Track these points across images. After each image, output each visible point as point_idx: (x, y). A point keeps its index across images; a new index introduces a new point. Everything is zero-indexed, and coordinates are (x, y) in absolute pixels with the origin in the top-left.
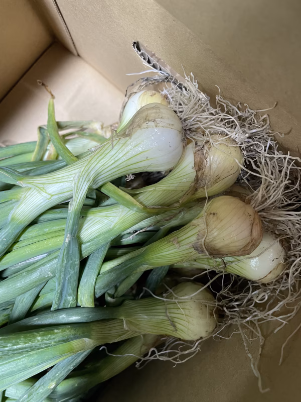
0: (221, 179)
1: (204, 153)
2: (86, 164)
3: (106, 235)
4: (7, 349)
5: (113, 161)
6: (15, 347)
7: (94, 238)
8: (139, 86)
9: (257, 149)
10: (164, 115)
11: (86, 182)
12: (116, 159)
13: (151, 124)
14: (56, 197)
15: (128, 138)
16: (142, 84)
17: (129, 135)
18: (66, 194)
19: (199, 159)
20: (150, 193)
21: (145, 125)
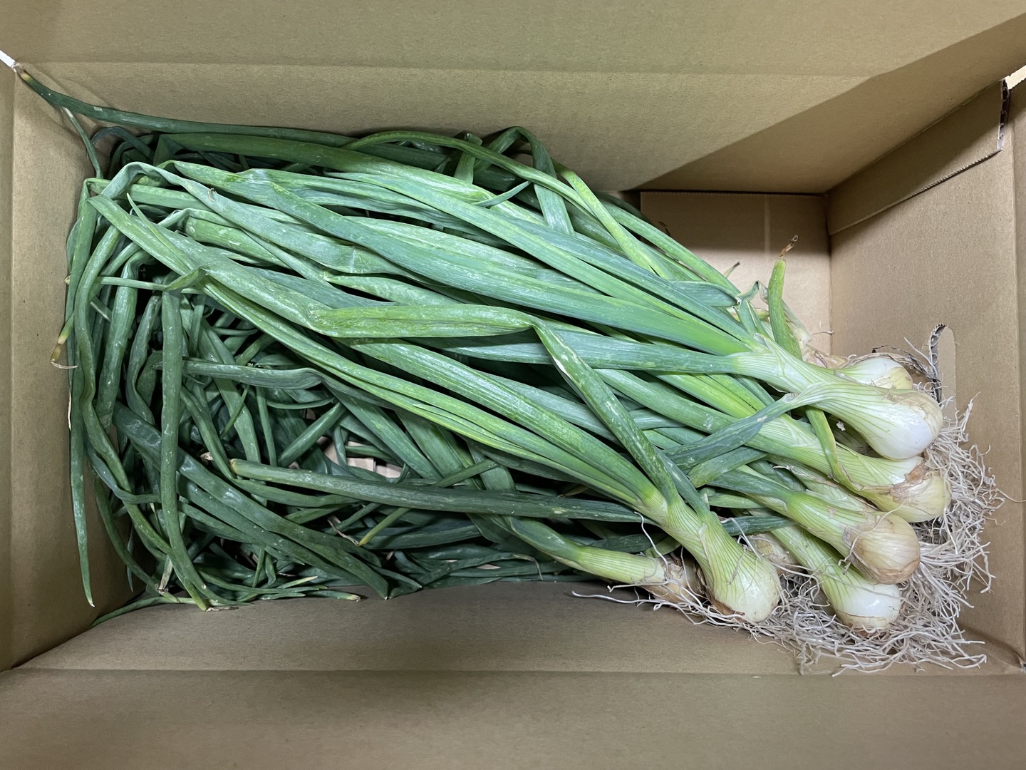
0: (917, 506)
1: (927, 474)
2: (835, 383)
3: (782, 447)
4: (633, 438)
5: (859, 404)
6: (638, 444)
7: (768, 439)
8: (902, 357)
9: (961, 518)
10: (937, 417)
11: (822, 396)
12: (863, 405)
13: (923, 414)
14: (785, 380)
15: (891, 402)
16: (906, 359)
17: (893, 400)
18: (794, 387)
19: (917, 473)
20: (850, 455)
21: (917, 409)
